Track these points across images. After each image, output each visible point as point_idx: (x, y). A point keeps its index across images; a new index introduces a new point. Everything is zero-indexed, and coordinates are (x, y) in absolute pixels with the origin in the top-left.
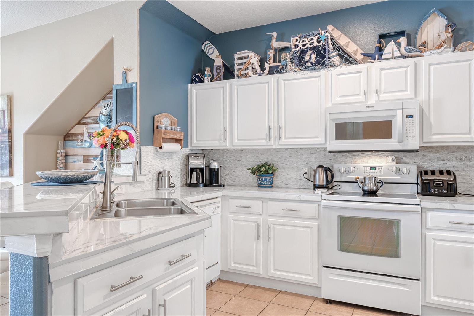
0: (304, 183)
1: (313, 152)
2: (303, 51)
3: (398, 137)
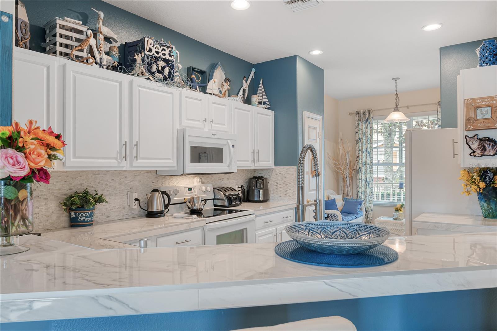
0: (128, 212)
1: (137, 175)
2: (157, 59)
3: (228, 164)
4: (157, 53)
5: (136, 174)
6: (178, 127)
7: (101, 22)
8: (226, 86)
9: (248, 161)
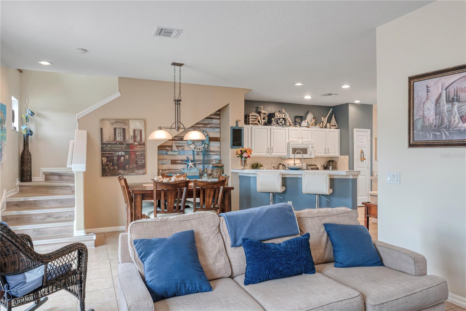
2: (279, 119)
3: (309, 154)
4: (280, 116)
5: (274, 158)
6: (288, 141)
7: (262, 109)
8: (314, 121)
9: (322, 153)
